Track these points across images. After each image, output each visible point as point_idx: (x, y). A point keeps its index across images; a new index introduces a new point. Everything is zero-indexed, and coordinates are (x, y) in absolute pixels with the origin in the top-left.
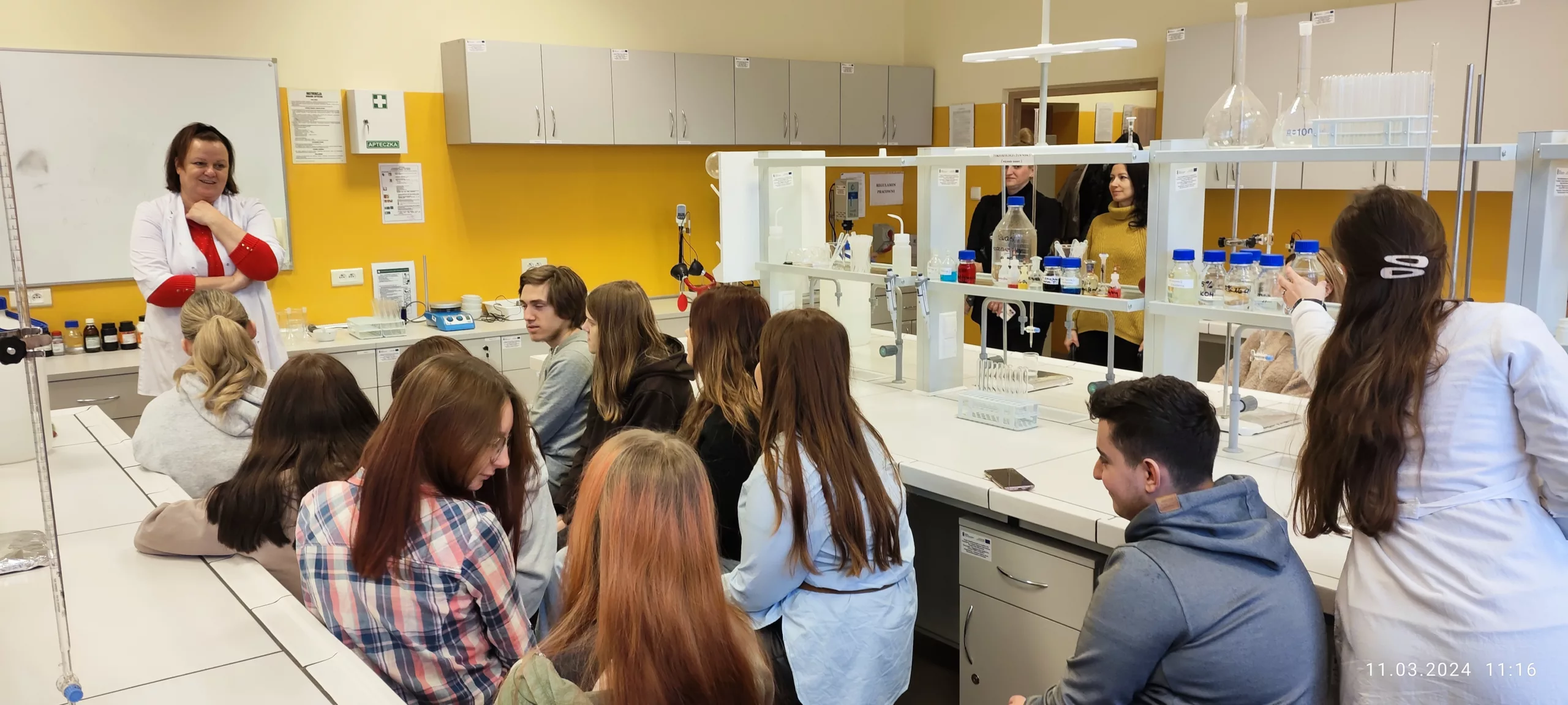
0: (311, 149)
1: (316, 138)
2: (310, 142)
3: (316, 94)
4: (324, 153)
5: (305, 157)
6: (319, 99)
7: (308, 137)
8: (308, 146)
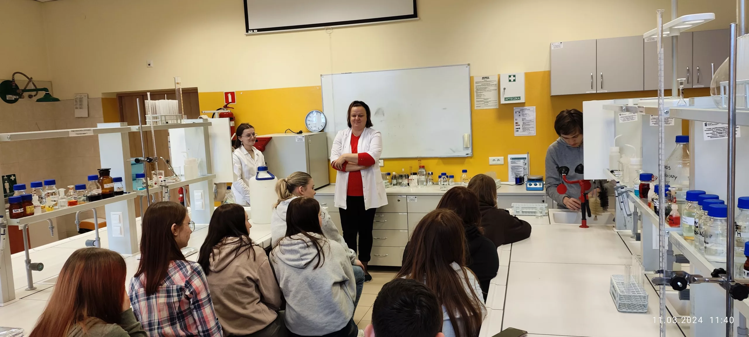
0: (483, 103)
1: (485, 97)
2: (483, 99)
3: (486, 77)
4: (489, 104)
5: (480, 107)
6: (488, 80)
7: (482, 97)
8: (481, 101)
